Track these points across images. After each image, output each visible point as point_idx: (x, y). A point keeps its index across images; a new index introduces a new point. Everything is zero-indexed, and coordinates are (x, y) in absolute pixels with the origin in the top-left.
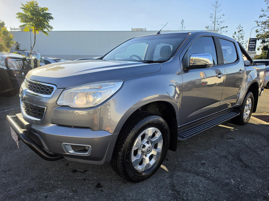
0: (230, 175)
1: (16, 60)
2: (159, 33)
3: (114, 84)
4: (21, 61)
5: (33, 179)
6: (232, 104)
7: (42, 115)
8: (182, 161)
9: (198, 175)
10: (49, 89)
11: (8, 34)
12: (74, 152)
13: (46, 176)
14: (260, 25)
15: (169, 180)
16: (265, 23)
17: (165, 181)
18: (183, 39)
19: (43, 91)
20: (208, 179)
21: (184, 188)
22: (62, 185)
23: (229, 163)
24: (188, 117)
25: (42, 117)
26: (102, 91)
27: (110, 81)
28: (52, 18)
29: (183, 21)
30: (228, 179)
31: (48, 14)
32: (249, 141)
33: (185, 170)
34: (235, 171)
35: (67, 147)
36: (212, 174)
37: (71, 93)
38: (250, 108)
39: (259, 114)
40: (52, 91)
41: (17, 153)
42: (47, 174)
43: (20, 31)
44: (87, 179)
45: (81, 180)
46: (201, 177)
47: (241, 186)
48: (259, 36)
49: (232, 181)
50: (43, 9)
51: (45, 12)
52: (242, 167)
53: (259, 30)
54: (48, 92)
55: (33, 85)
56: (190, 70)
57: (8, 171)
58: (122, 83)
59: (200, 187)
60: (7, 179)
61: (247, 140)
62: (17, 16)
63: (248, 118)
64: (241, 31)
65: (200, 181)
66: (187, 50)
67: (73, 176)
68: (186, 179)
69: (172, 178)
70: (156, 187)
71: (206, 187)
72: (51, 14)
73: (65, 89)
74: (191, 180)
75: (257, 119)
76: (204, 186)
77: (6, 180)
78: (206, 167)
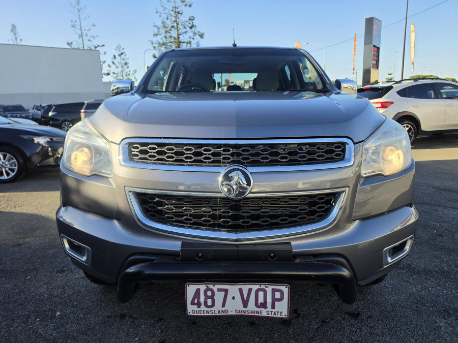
12: (392, 259)
29: (14, 27)
64: (122, 54)
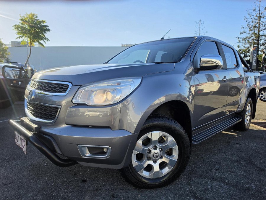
0: (248, 179)
1: (12, 70)
2: (163, 39)
3: (133, 81)
4: (17, 71)
5: (39, 192)
6: (230, 112)
7: (54, 116)
8: (196, 168)
9: (216, 180)
10: (63, 87)
11: (3, 45)
12: (90, 155)
13: (53, 187)
14: (241, 41)
15: (188, 187)
16: (246, 39)
17: (183, 188)
18: (191, 42)
19: (55, 89)
20: (227, 184)
21: (205, 195)
22: (73, 196)
23: (243, 167)
24: (199, 120)
25: (54, 118)
26: (121, 88)
27: (128, 78)
28: (49, 30)
30: (247, 183)
31: (45, 26)
32: (256, 145)
33: (201, 176)
34: (252, 176)
35: (83, 149)
36: (230, 179)
37: (87, 91)
38: (250, 114)
39: (256, 121)
40: (67, 89)
41: (17, 165)
42: (54, 185)
43: (11, 46)
44: (99, 189)
45: (93, 190)
46: (220, 182)
47: (263, 190)
48: (241, 51)
49: (253, 186)
50: (41, 22)
51: (42, 24)
52: (258, 171)
53: (240, 45)
54: (61, 90)
55: (44, 85)
56: (200, 72)
57: (10, 183)
58: (140, 80)
59: (222, 193)
60: (9, 192)
61: (253, 145)
62: (14, 28)
63: (248, 124)
65: (220, 187)
66: (196, 52)
67: (83, 187)
68: (205, 185)
69: (190, 185)
70: (176, 195)
71: (228, 193)
72: (48, 26)
73: (82, 86)
74: (211, 186)
75: (255, 126)
76: (226, 192)
77: (8, 194)
78: (222, 172)
